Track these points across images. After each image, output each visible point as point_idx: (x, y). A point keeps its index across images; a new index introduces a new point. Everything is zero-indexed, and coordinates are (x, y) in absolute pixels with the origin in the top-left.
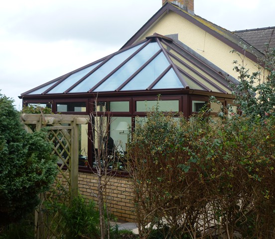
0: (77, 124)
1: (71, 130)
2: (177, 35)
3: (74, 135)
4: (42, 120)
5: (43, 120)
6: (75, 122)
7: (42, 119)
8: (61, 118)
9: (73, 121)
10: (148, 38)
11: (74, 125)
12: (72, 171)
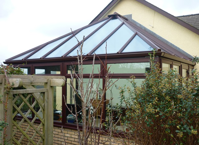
0: (51, 87)
1: (44, 93)
2: (131, 16)
3: (48, 98)
4: (5, 82)
5: (7, 82)
6: (49, 84)
7: (5, 80)
8: (32, 79)
9: (46, 83)
10: (109, 16)
11: (48, 87)
12: (45, 140)
